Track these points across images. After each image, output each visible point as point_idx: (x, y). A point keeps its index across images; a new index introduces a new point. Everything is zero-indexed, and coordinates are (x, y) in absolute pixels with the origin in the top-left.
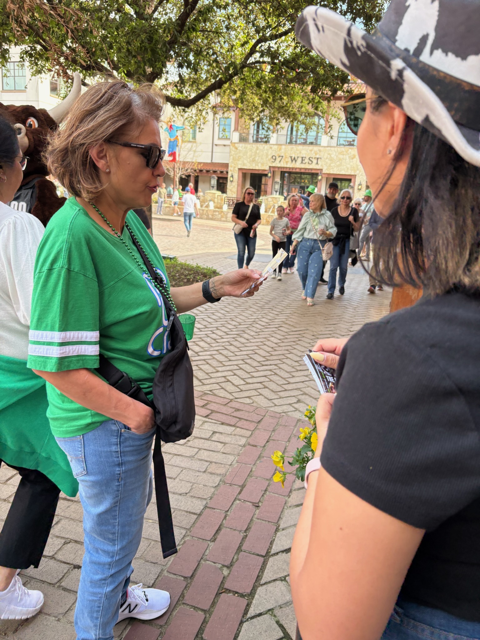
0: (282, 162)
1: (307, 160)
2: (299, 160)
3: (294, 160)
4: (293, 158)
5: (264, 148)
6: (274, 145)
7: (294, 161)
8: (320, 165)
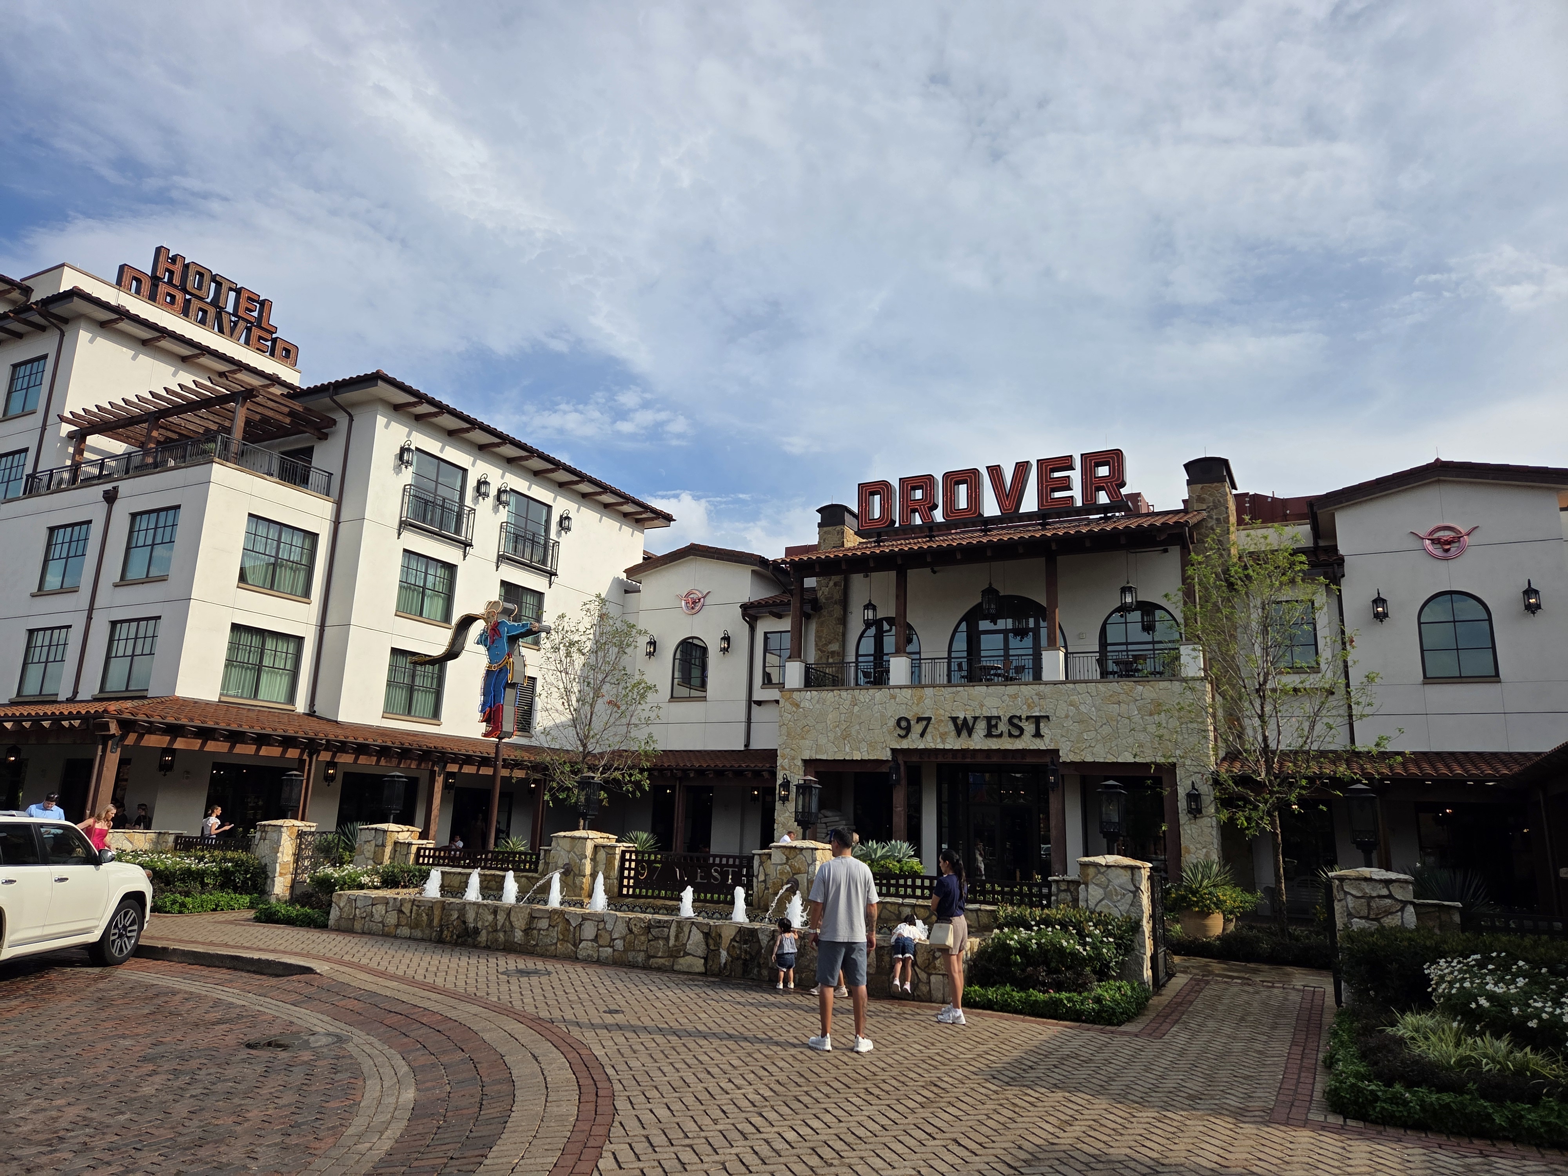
0: (928, 737)
1: (1003, 727)
2: (981, 728)
3: (963, 727)
4: (960, 722)
5: (873, 698)
6: (900, 687)
7: (964, 733)
8: (1047, 739)
